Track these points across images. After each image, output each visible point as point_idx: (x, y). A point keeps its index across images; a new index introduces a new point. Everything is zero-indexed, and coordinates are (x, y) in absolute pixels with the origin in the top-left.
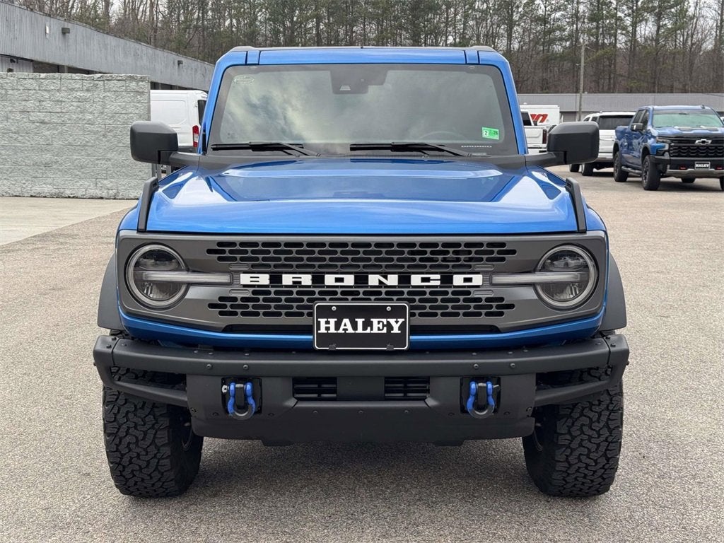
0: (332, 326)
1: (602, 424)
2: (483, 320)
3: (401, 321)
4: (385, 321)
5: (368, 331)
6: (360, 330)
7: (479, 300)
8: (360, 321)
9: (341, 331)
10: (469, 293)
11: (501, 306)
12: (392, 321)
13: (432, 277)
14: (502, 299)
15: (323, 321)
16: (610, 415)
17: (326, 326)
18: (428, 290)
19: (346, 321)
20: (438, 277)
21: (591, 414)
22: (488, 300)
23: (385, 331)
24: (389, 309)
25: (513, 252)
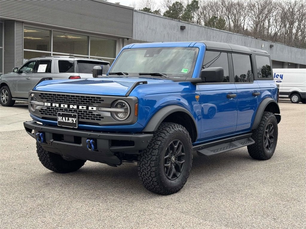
0: (61, 119)
1: (148, 165)
2: (96, 121)
3: (76, 119)
4: (72, 119)
5: (68, 122)
6: (67, 121)
7: (94, 115)
8: (67, 118)
9: (63, 121)
10: (92, 112)
11: (100, 117)
12: (74, 119)
13: (84, 107)
14: (100, 115)
15: (59, 117)
16: (151, 162)
17: (60, 119)
18: (83, 111)
19: (64, 118)
20: (85, 107)
21: (145, 161)
22: (97, 115)
23: (72, 122)
24: (73, 115)
25: (103, 101)
